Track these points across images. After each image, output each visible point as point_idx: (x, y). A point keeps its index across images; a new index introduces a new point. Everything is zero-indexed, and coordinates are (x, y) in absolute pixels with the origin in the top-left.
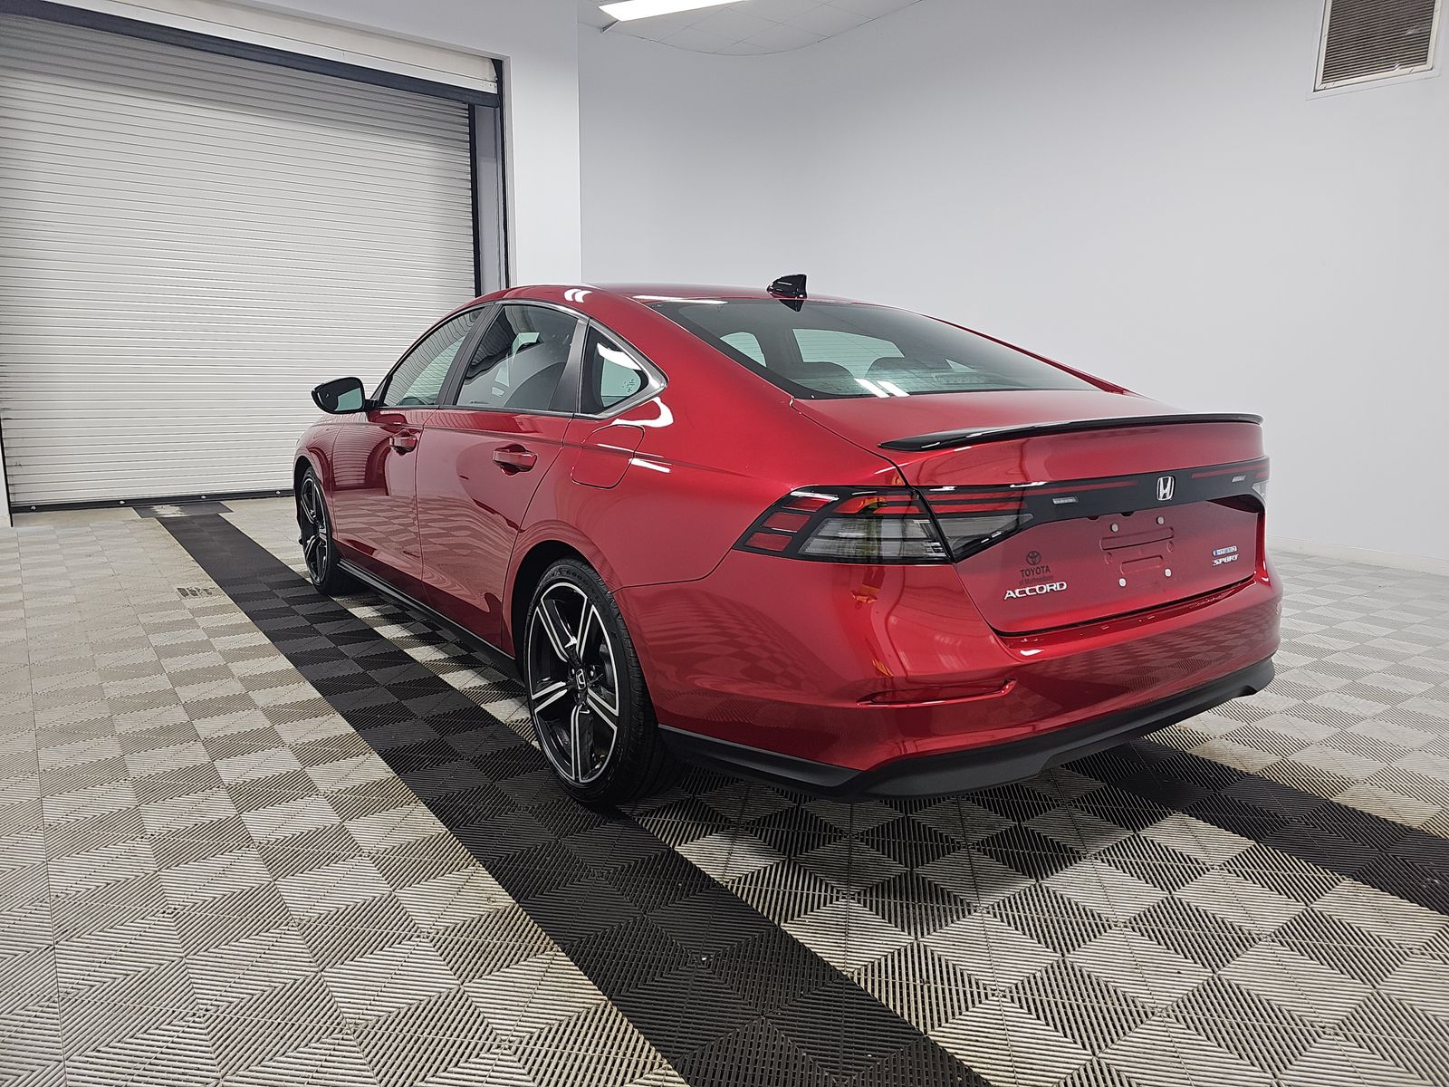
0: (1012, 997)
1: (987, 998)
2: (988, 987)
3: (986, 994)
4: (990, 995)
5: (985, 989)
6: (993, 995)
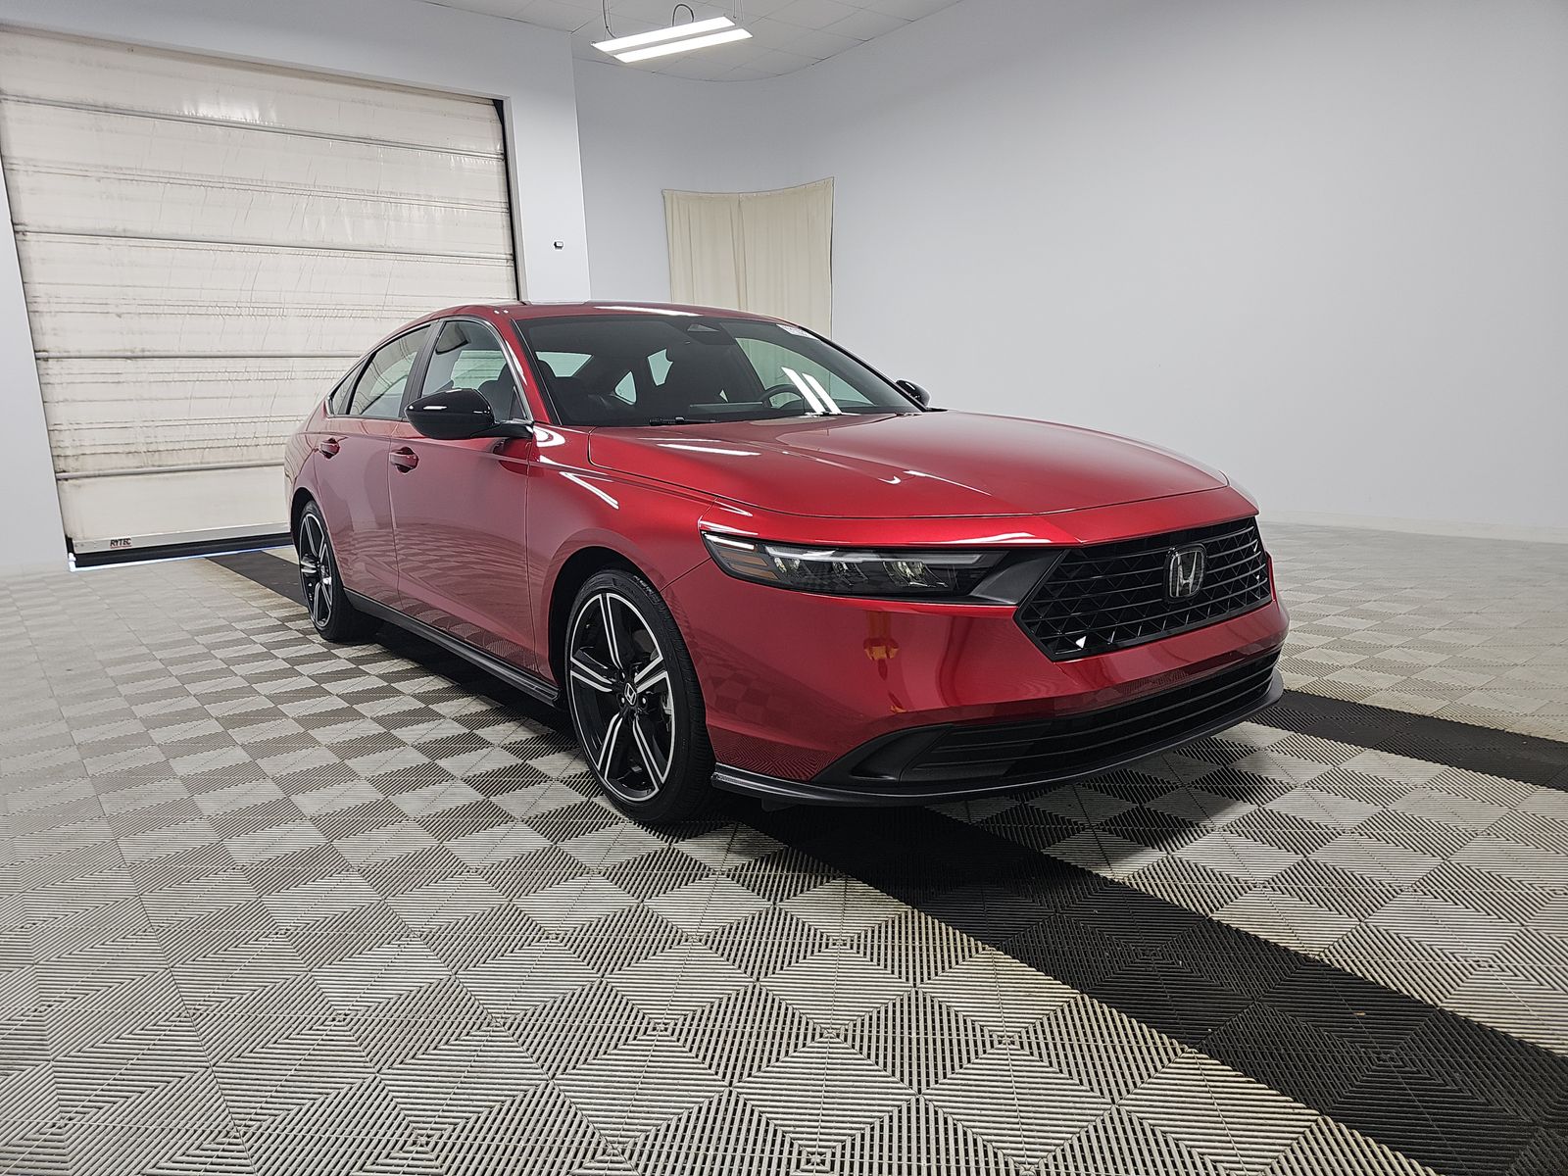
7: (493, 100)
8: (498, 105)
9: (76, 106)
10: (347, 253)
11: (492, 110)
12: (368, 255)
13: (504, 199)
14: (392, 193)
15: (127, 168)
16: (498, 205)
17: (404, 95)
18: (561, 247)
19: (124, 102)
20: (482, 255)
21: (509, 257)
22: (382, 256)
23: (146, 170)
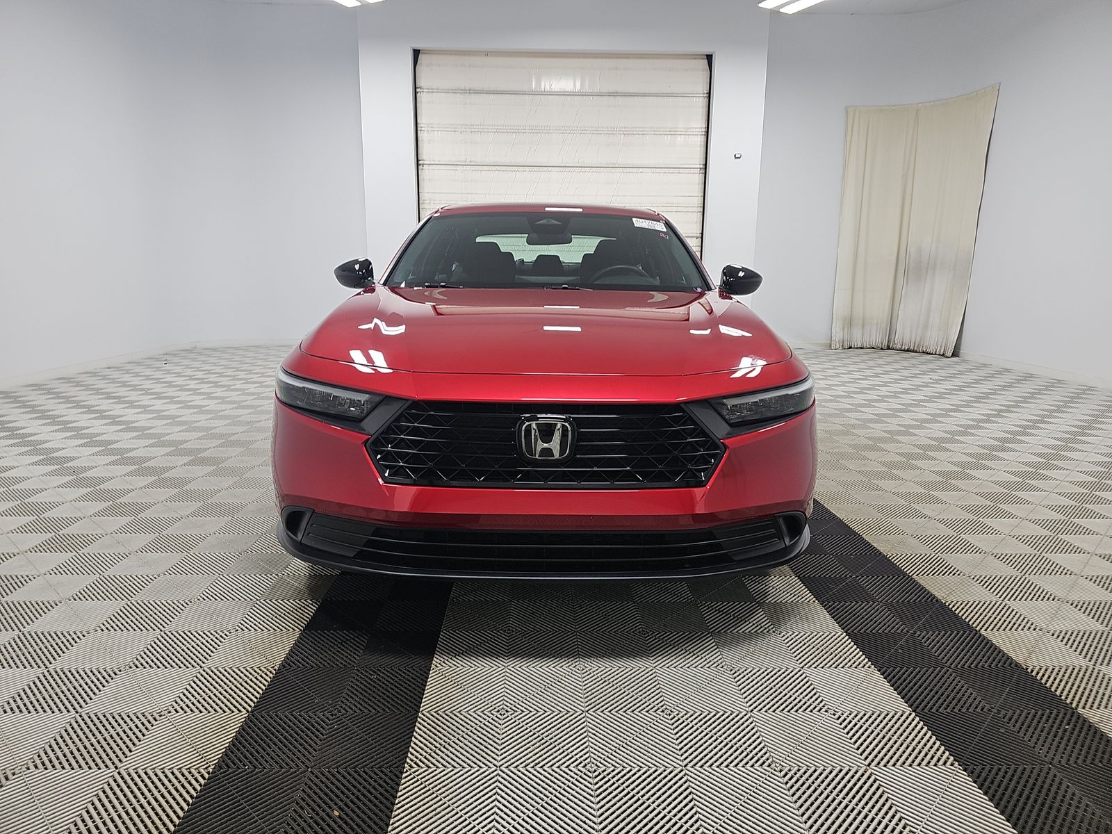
7: (707, 55)
8: (709, 58)
9: (455, 91)
10: (592, 169)
11: (706, 62)
12: (605, 170)
13: (704, 125)
14: (626, 128)
15: (476, 125)
16: (700, 130)
17: (642, 60)
18: (739, 158)
19: (478, 86)
20: (681, 166)
21: (702, 166)
22: (613, 170)
23: (485, 125)
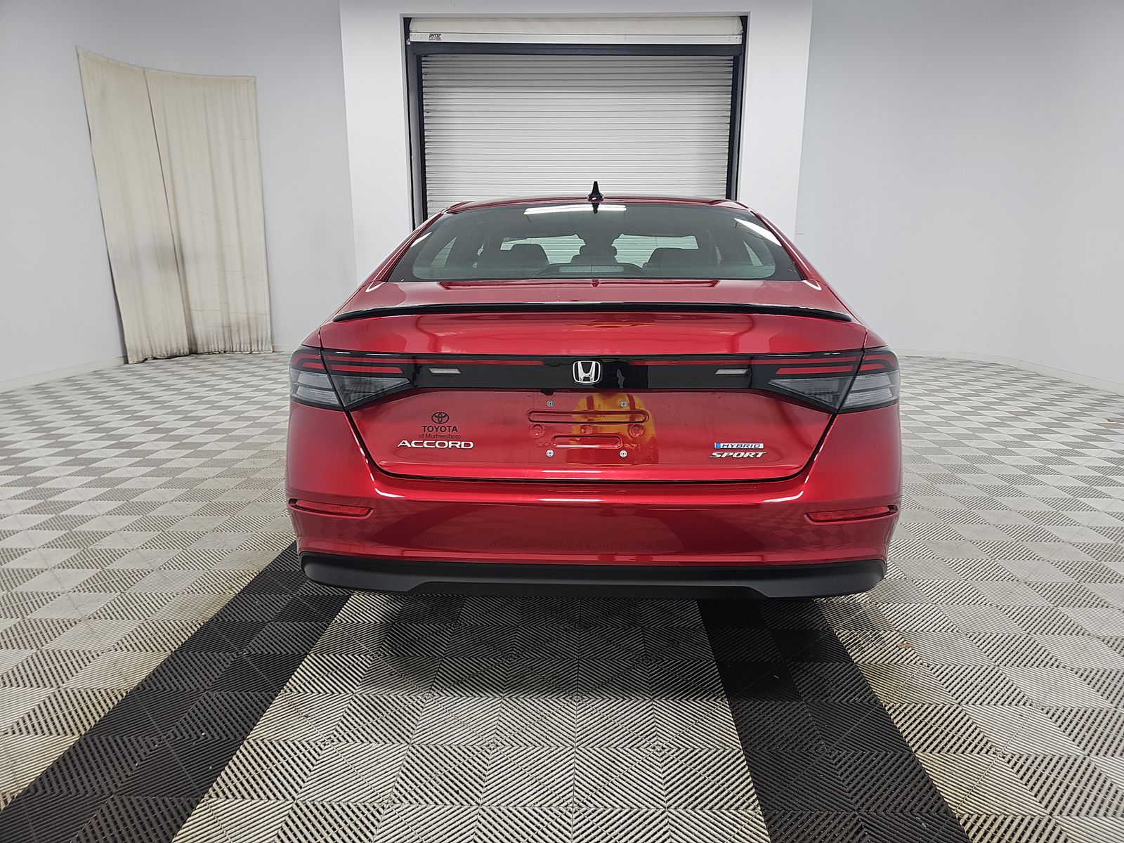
0: (338, 739)
1: (321, 749)
2: (318, 742)
3: (320, 747)
4: (322, 746)
5: (317, 744)
6: (325, 745)
